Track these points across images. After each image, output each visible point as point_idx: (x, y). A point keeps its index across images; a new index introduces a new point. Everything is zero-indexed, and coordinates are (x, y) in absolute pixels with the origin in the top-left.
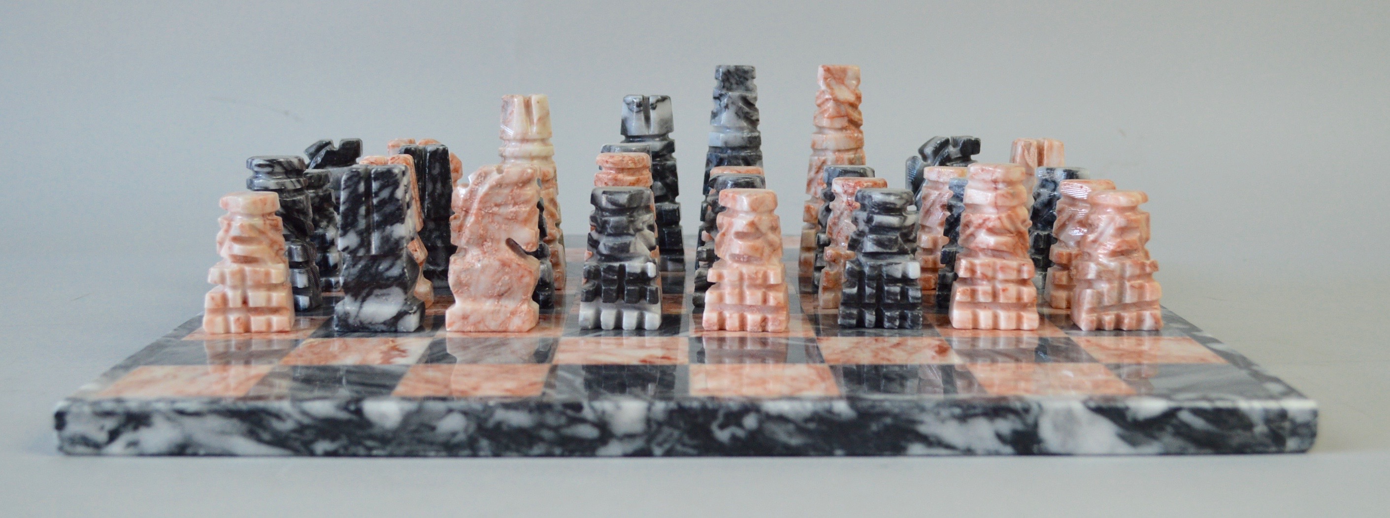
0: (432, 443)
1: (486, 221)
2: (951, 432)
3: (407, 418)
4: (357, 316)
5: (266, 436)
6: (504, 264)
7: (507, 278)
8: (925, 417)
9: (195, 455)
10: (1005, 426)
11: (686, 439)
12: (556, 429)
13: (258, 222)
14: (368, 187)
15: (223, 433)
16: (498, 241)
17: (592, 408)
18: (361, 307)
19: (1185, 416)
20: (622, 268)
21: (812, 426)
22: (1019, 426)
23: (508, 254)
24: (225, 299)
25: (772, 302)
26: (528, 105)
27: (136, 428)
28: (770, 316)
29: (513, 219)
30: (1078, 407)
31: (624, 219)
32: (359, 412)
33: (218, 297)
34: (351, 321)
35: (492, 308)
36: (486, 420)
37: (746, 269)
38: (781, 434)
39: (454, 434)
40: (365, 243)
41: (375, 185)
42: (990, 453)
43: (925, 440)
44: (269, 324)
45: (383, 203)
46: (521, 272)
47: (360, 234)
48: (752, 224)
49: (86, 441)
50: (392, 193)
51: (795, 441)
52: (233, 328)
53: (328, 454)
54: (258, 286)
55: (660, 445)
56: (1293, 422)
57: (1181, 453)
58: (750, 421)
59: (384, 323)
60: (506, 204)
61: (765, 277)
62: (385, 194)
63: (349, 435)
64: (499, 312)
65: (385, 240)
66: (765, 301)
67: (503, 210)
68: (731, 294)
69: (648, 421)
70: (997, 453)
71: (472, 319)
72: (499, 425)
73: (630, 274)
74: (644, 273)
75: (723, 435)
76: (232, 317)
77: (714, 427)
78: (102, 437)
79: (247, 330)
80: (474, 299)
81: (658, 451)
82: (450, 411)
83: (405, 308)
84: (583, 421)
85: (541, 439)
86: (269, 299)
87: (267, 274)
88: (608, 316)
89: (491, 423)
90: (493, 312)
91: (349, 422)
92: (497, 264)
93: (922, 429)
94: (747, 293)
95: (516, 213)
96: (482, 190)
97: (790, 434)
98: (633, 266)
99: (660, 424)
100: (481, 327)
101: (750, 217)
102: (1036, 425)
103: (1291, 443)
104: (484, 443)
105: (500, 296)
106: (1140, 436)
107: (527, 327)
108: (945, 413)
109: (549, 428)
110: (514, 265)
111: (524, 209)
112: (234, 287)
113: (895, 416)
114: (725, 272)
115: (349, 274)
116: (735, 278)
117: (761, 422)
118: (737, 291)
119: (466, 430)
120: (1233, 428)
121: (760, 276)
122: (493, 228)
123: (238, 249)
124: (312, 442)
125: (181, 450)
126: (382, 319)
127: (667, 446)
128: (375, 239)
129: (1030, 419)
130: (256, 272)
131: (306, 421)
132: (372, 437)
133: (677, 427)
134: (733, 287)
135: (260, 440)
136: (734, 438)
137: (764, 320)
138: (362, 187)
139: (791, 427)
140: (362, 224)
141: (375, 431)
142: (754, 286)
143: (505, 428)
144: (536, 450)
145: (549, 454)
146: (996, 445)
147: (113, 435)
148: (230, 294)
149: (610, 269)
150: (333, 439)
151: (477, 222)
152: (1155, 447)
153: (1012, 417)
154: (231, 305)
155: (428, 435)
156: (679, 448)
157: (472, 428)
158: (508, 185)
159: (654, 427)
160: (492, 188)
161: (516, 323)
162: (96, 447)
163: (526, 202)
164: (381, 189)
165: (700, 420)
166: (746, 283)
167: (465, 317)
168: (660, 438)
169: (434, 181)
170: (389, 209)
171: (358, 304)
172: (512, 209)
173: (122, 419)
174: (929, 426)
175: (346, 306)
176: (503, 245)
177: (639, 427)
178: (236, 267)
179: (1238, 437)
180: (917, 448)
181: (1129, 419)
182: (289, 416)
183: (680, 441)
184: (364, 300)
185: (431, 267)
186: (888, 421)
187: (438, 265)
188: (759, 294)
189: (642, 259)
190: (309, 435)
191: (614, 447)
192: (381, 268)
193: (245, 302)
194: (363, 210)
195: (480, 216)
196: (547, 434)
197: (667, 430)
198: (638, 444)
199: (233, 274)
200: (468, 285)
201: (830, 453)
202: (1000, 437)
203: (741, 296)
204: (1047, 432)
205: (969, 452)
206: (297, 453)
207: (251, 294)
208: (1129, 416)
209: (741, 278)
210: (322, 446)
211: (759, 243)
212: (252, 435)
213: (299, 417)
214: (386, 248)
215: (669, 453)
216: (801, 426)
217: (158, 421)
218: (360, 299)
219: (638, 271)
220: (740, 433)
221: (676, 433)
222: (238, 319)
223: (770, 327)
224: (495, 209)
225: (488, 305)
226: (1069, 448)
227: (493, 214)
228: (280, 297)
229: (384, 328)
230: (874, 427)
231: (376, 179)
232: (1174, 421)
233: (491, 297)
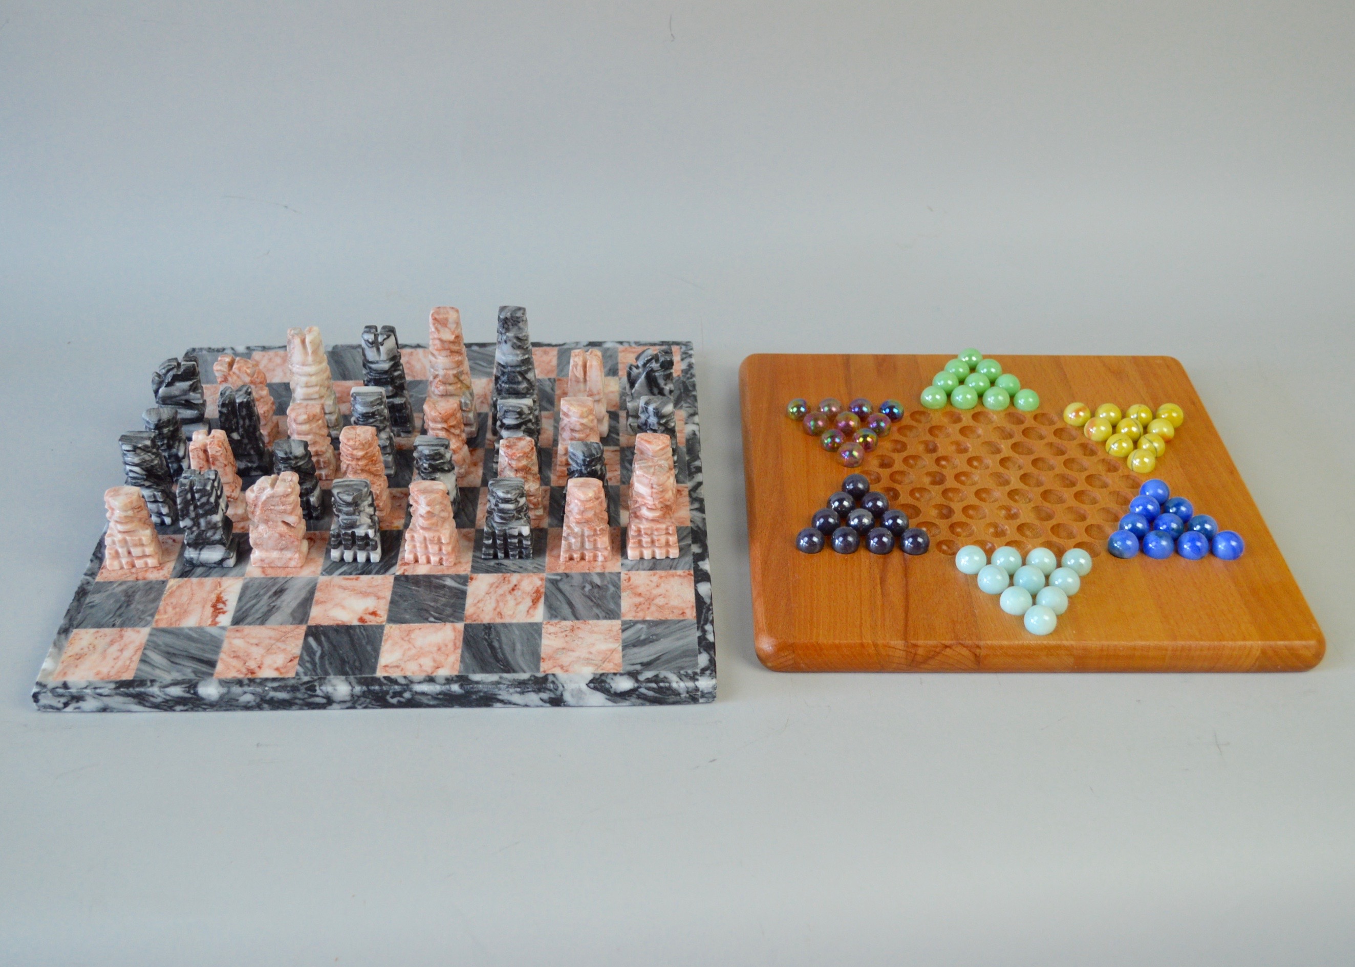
0: (237, 706)
1: (267, 513)
2: (516, 698)
3: (222, 697)
4: (198, 560)
5: (147, 704)
6: (281, 536)
7: (284, 542)
8: (500, 692)
9: (112, 711)
10: (545, 696)
11: (374, 702)
12: (303, 700)
13: (130, 513)
14: (193, 497)
15: (125, 703)
16: (277, 522)
17: (321, 690)
18: (199, 554)
19: (643, 690)
20: (353, 533)
21: (440, 697)
22: (553, 696)
23: (283, 528)
24: (117, 553)
25: (444, 551)
26: (303, 342)
27: (77, 702)
28: (444, 558)
29: (285, 512)
30: (584, 687)
31: (351, 509)
32: (196, 693)
33: (113, 552)
34: (195, 562)
35: (278, 556)
36: (265, 696)
37: (428, 535)
38: (425, 700)
39: (249, 702)
40: (196, 523)
41: (197, 496)
42: (537, 706)
43: (502, 701)
44: (146, 564)
45: (203, 505)
46: (292, 539)
47: (192, 519)
48: (429, 512)
49: (52, 707)
50: (208, 500)
51: (432, 703)
52: (125, 567)
53: (182, 711)
54: (135, 545)
55: (360, 705)
56: (702, 692)
57: (643, 705)
58: (407, 695)
59: (215, 563)
60: (278, 505)
61: (439, 539)
62: (204, 500)
63: (193, 704)
64: (282, 558)
65: (208, 523)
66: (440, 550)
67: (276, 508)
68: (420, 547)
69: (352, 696)
70: (542, 706)
71: (266, 561)
72: (272, 699)
73: (358, 536)
74: (367, 535)
75: (394, 701)
76: (124, 561)
77: (388, 697)
78: (60, 705)
79: (133, 566)
80: (267, 551)
81: (359, 707)
82: (245, 693)
83: (226, 555)
84: (318, 696)
85: (296, 704)
86: (144, 551)
87: (140, 540)
88: (348, 556)
89: (268, 698)
90: (279, 559)
91: (191, 698)
92: (277, 535)
93: (500, 697)
94: (429, 546)
95: (285, 509)
96: (264, 498)
97: (429, 700)
98: (360, 532)
99: (359, 697)
100: (273, 565)
101: (428, 509)
102: (562, 695)
103: (701, 700)
104: (266, 706)
105: (282, 549)
106: (619, 699)
107: (299, 565)
108: (512, 690)
109: (300, 699)
110: (287, 536)
111: (289, 508)
112: (122, 547)
113: (485, 692)
114: (416, 535)
115: (190, 539)
116: (422, 539)
117: (413, 695)
118: (423, 545)
119: (254, 701)
120: (670, 695)
121: (436, 539)
122: (273, 516)
123: (120, 527)
124: (172, 706)
125: (104, 710)
126: (213, 562)
127: (364, 705)
128: (202, 521)
129: (558, 693)
130: (133, 540)
131: (168, 698)
132: (205, 704)
133: (367, 698)
134: (421, 543)
135: (145, 706)
136: (399, 702)
137: (441, 559)
138: (189, 496)
139: (429, 697)
140: (193, 514)
141: (205, 702)
142: (432, 541)
143: (275, 699)
144: (294, 707)
145: (301, 709)
146: (541, 703)
147: (66, 705)
148: (120, 550)
149: (346, 534)
150: (185, 705)
151: (262, 513)
152: (627, 703)
153: (548, 692)
154: (121, 555)
155: (235, 703)
156: (370, 706)
157: (258, 700)
158: (277, 497)
159: (356, 698)
160: (268, 498)
161: (293, 564)
162: (58, 709)
163: (291, 504)
164: (201, 497)
165: (380, 695)
166: (428, 543)
167: (262, 560)
168: (360, 702)
169: (244, 419)
170: (207, 507)
171: (197, 552)
172: (282, 508)
173: (69, 698)
174: (504, 695)
175: (190, 553)
176: (280, 524)
177: (348, 698)
178: (120, 536)
179: (672, 698)
180: (499, 705)
181: (612, 692)
182: (159, 696)
183: (370, 703)
184: (201, 550)
185: (249, 465)
186: (482, 694)
187: (253, 462)
188: (436, 548)
189: (365, 526)
190: (171, 704)
191: (335, 706)
192: (208, 535)
193: (129, 553)
194: (192, 508)
195: (264, 510)
196: (297, 701)
197: (362, 699)
198: (349, 704)
199: (120, 541)
200: (261, 545)
201: (452, 706)
202: (542, 700)
203: (426, 547)
204: (567, 697)
205: (526, 706)
206: (165, 710)
207: (132, 550)
208: (612, 691)
209: (425, 539)
210: (178, 708)
211: (434, 520)
212: (140, 703)
213: (164, 697)
214: (210, 526)
215: (366, 707)
216: (435, 697)
217: (88, 698)
218: (198, 549)
219: (363, 535)
220: (402, 700)
221: (368, 700)
222: (127, 563)
223: (444, 563)
224: (272, 507)
225: (275, 554)
226: (581, 704)
227: (271, 510)
228: (149, 550)
229: (215, 565)
230: (474, 697)
231: (197, 492)
232: (637, 693)
233: (276, 550)
